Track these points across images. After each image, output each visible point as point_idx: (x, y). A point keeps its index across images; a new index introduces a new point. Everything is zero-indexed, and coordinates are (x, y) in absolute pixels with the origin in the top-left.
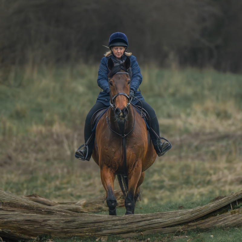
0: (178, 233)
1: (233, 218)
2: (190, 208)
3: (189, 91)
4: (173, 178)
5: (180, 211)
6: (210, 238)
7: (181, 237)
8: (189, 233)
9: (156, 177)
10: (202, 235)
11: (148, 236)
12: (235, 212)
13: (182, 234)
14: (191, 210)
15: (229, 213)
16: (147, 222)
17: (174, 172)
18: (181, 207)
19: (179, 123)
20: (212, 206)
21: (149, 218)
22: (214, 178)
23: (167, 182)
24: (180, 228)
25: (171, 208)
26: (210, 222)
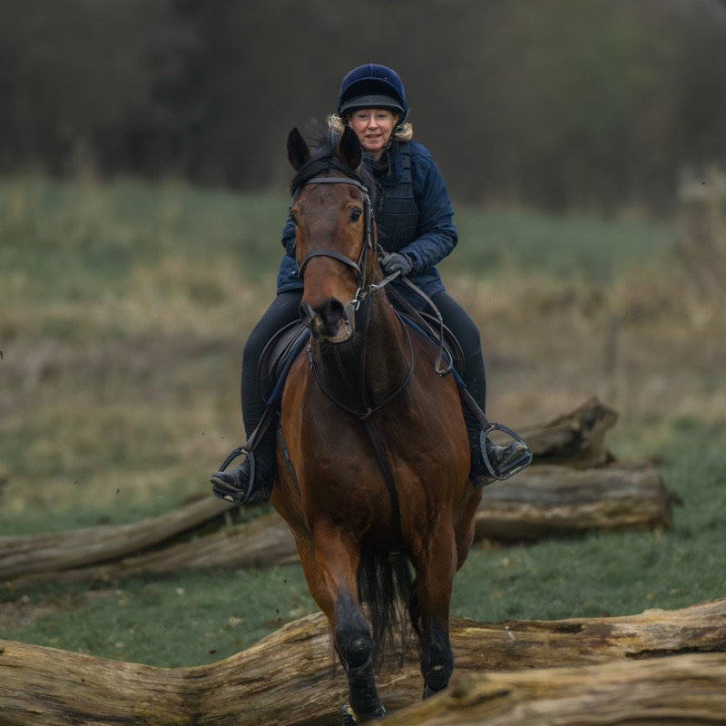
0: (98, 585)
1: (234, 546)
2: (126, 522)
3: (123, 235)
4: (84, 449)
5: (103, 531)
6: (176, 595)
7: (104, 594)
8: (123, 584)
9: (43, 447)
10: (155, 588)
11: (24, 591)
12: (236, 533)
13: (108, 585)
14: (128, 528)
15: (222, 533)
16: (21, 558)
17: (90, 434)
18: (104, 521)
19: (100, 314)
20: (180, 516)
21: (25, 547)
22: (185, 448)
23: (70, 459)
24: (103, 572)
25: (82, 522)
26: (175, 556)
